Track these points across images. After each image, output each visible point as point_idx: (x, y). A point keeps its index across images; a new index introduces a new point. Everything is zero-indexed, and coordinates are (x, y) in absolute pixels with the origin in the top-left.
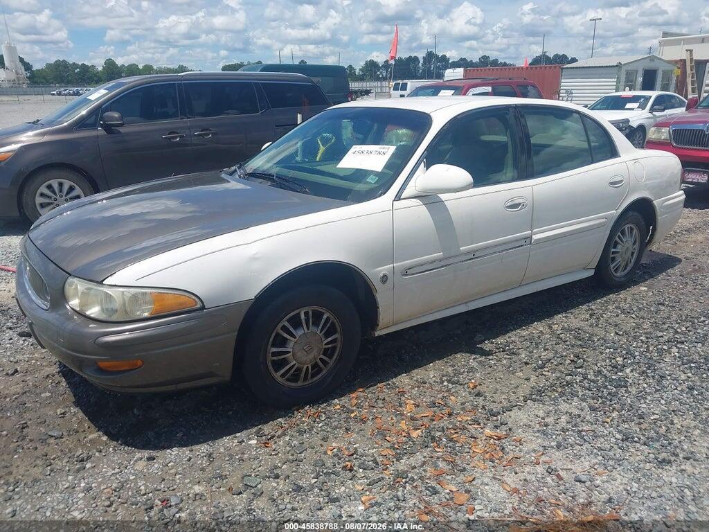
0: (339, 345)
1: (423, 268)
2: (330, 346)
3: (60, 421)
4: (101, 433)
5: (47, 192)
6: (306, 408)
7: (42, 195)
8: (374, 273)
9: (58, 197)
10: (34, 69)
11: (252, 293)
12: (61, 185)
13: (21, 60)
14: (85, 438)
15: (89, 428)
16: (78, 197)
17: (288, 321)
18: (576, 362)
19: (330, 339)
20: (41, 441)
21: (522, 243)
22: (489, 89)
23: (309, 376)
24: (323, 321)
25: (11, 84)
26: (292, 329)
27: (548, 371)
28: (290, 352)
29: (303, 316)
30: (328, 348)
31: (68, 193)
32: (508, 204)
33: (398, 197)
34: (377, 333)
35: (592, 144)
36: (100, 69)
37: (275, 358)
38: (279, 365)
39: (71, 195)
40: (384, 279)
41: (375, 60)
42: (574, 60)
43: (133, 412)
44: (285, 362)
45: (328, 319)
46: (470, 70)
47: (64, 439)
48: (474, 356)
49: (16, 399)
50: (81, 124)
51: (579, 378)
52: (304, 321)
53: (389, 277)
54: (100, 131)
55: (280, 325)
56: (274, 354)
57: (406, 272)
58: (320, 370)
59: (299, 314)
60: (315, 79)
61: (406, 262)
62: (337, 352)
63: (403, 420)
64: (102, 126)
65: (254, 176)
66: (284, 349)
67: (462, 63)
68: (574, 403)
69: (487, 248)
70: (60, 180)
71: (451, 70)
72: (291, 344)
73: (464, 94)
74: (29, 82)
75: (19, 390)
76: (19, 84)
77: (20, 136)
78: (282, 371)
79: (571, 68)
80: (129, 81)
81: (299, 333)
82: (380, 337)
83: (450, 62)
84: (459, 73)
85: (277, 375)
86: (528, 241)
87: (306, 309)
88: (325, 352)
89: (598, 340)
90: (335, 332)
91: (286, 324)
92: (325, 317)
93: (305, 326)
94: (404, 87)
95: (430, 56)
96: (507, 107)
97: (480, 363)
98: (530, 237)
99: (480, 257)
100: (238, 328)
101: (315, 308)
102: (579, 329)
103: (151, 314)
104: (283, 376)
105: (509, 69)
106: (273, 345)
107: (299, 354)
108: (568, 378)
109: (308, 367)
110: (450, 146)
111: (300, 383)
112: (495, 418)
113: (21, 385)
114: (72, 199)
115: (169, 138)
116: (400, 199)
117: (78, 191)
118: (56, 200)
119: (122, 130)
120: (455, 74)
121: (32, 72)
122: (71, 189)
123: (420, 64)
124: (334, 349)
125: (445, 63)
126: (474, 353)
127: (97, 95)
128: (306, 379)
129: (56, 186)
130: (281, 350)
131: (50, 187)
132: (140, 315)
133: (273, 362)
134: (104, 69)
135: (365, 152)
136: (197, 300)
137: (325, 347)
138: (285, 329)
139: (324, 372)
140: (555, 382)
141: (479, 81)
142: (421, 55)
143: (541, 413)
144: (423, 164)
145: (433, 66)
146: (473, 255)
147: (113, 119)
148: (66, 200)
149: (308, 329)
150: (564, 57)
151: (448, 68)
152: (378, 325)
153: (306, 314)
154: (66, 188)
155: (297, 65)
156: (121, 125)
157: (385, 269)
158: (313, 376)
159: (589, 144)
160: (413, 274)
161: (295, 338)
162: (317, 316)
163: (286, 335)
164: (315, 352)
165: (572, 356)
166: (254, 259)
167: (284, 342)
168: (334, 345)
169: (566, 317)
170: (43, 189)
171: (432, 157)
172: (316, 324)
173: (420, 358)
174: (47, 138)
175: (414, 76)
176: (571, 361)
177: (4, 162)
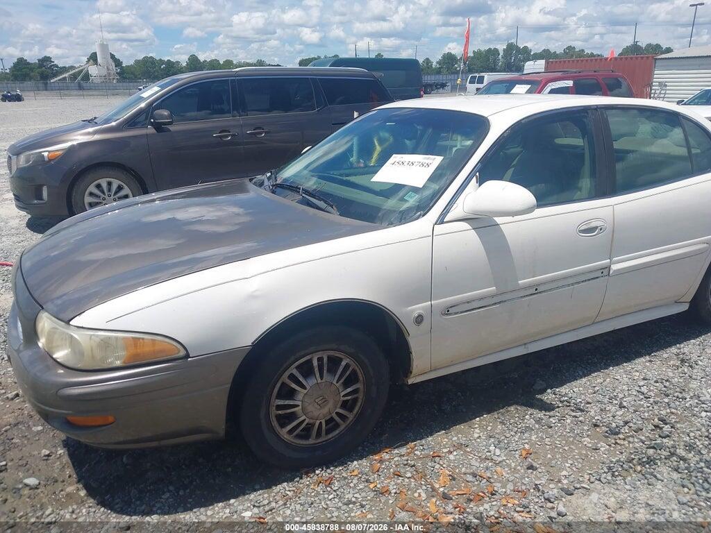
0: (361, 396)
1: (469, 306)
2: (349, 398)
3: (42, 465)
4: (80, 486)
5: (96, 191)
6: (317, 472)
7: (91, 194)
8: (405, 312)
9: (106, 197)
10: (124, 65)
11: (248, 338)
12: (110, 184)
13: (113, 56)
14: (62, 490)
15: (70, 476)
16: (126, 197)
17: (297, 368)
18: (661, 428)
19: (349, 390)
20: (14, 491)
21: (599, 274)
22: (570, 83)
23: (324, 433)
24: (341, 369)
25: (103, 79)
26: (301, 379)
27: (624, 439)
28: (298, 406)
29: (315, 363)
30: (348, 400)
31: (116, 193)
32: (582, 228)
33: (441, 221)
34: (410, 382)
35: (694, 151)
36: (184, 64)
37: (280, 412)
38: (285, 420)
39: (120, 194)
40: (419, 320)
41: (453, 52)
42: (669, 50)
43: (122, 461)
44: (293, 416)
45: (347, 366)
46: (552, 62)
47: (39, 491)
48: (531, 411)
49: (6, 431)
50: (132, 122)
51: (665, 453)
52: (316, 369)
53: (424, 318)
54: (150, 130)
55: (287, 374)
56: (279, 407)
57: (447, 311)
58: (337, 425)
59: (310, 361)
60: (377, 74)
61: (447, 299)
62: (359, 404)
63: (433, 496)
64: (152, 124)
65: (281, 187)
66: (291, 402)
67: (545, 55)
68: (656, 491)
69: (553, 280)
70: (110, 179)
71: (531, 63)
72: (300, 397)
73: (539, 92)
74: (118, 77)
75: (12, 421)
76: (110, 79)
77: (72, 134)
78: (289, 427)
79: (666, 59)
80: (185, 77)
81: (310, 383)
82: (413, 385)
83: (532, 53)
84: (540, 65)
85: (284, 432)
86: (605, 272)
87: (319, 355)
88: (345, 405)
89: (691, 398)
90: (357, 381)
91: (295, 372)
92: (344, 363)
93: (318, 375)
94: (481, 80)
95: (511, 48)
96: (585, 110)
97: (539, 421)
98: (609, 268)
99: (544, 291)
100: (231, 380)
101: (331, 353)
102: (667, 381)
103: (124, 362)
104: (290, 432)
105: (596, 60)
106: (279, 396)
107: (310, 408)
108: (651, 451)
109: (321, 422)
110: (519, 149)
111: (311, 441)
112: (550, 505)
113: (16, 414)
114: (120, 198)
115: (220, 137)
116: (442, 222)
117: (126, 191)
118: (104, 199)
119: (172, 128)
120: (535, 67)
121: (122, 68)
122: (120, 188)
123: (500, 56)
124: (355, 401)
125: (527, 55)
126: (532, 406)
127: (151, 92)
128: (319, 434)
129: (104, 185)
130: (287, 402)
131: (99, 186)
132: (111, 363)
133: (278, 417)
134: (187, 65)
135: (405, 164)
136: (179, 346)
137: (342, 399)
138: (292, 377)
139: (342, 428)
140: (633, 456)
141: (559, 74)
142: (501, 47)
143: (612, 502)
144: (475, 178)
145: (513, 58)
146: (536, 290)
147: (162, 117)
148: (115, 200)
149: (322, 377)
150: (658, 46)
151: (529, 60)
152: (411, 372)
153: (320, 359)
154: (114, 187)
155: (373, 59)
156: (170, 123)
157: (419, 308)
158: (328, 432)
159: (689, 152)
160: (456, 313)
161: (305, 388)
162: (334, 363)
163: (294, 386)
164: (330, 405)
165: (656, 420)
166: (252, 297)
167: (291, 394)
168: (355, 396)
169: (651, 361)
170: (92, 188)
171: (487, 171)
172: (332, 371)
173: (464, 410)
174: (97, 137)
175: (493, 70)
176: (655, 426)
177: (55, 161)
